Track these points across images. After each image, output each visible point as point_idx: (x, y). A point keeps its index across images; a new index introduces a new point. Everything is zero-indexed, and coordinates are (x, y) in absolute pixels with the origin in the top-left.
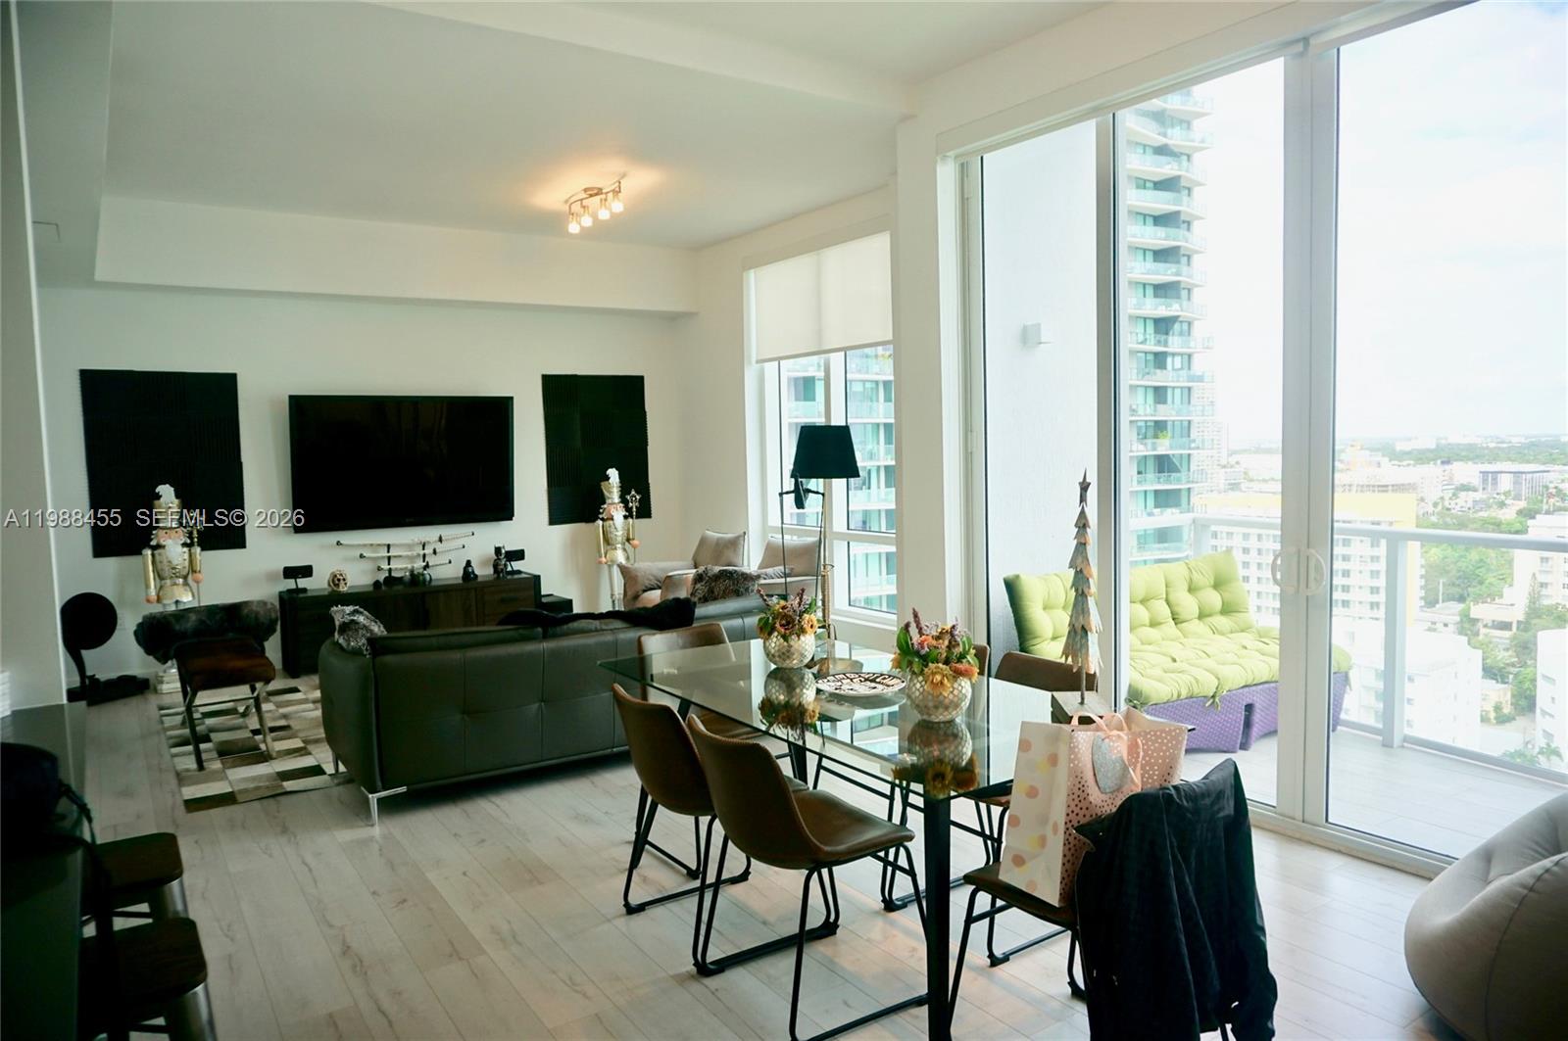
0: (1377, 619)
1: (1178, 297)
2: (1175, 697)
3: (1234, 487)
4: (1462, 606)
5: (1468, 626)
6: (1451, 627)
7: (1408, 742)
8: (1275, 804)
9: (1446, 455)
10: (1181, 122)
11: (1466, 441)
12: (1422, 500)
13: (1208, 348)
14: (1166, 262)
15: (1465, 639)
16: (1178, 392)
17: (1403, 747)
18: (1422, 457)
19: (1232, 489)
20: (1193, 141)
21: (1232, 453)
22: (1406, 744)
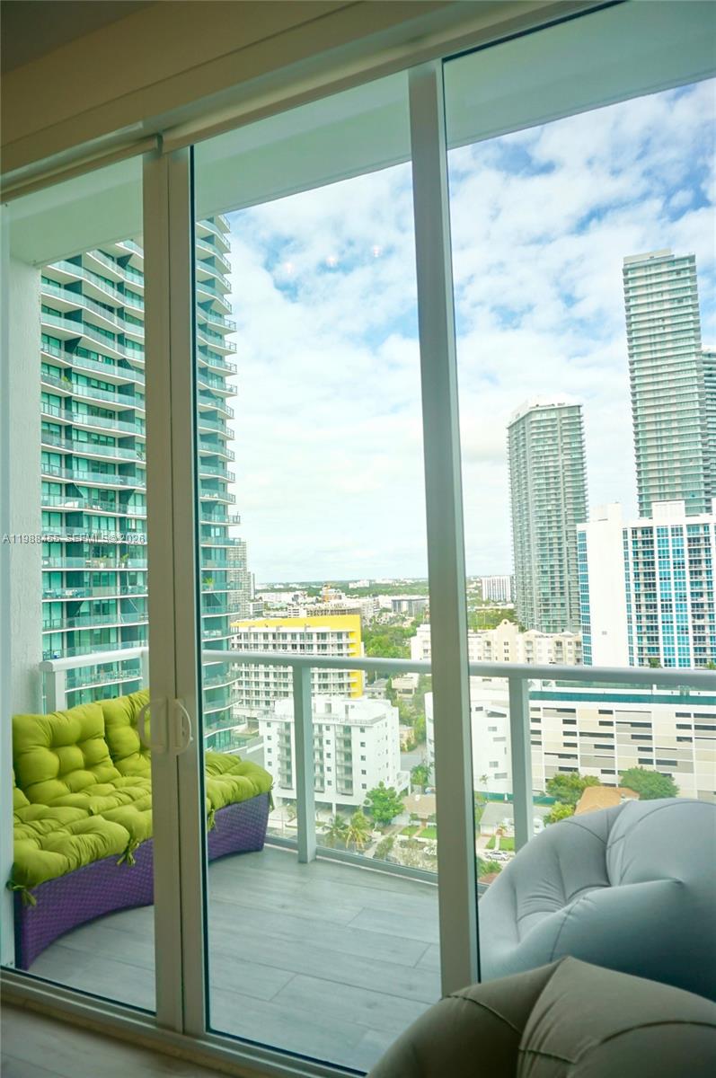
0: (343, 693)
1: (217, 489)
2: (74, 865)
3: (259, 614)
4: (387, 681)
5: (391, 694)
6: (382, 695)
7: (320, 855)
8: (154, 1009)
9: (374, 590)
10: (218, 377)
11: (384, 582)
12: (364, 618)
13: (237, 523)
14: (209, 465)
15: (389, 701)
16: (218, 551)
17: (316, 860)
18: (361, 592)
19: (258, 616)
20: (225, 389)
21: (257, 592)
22: (318, 857)
